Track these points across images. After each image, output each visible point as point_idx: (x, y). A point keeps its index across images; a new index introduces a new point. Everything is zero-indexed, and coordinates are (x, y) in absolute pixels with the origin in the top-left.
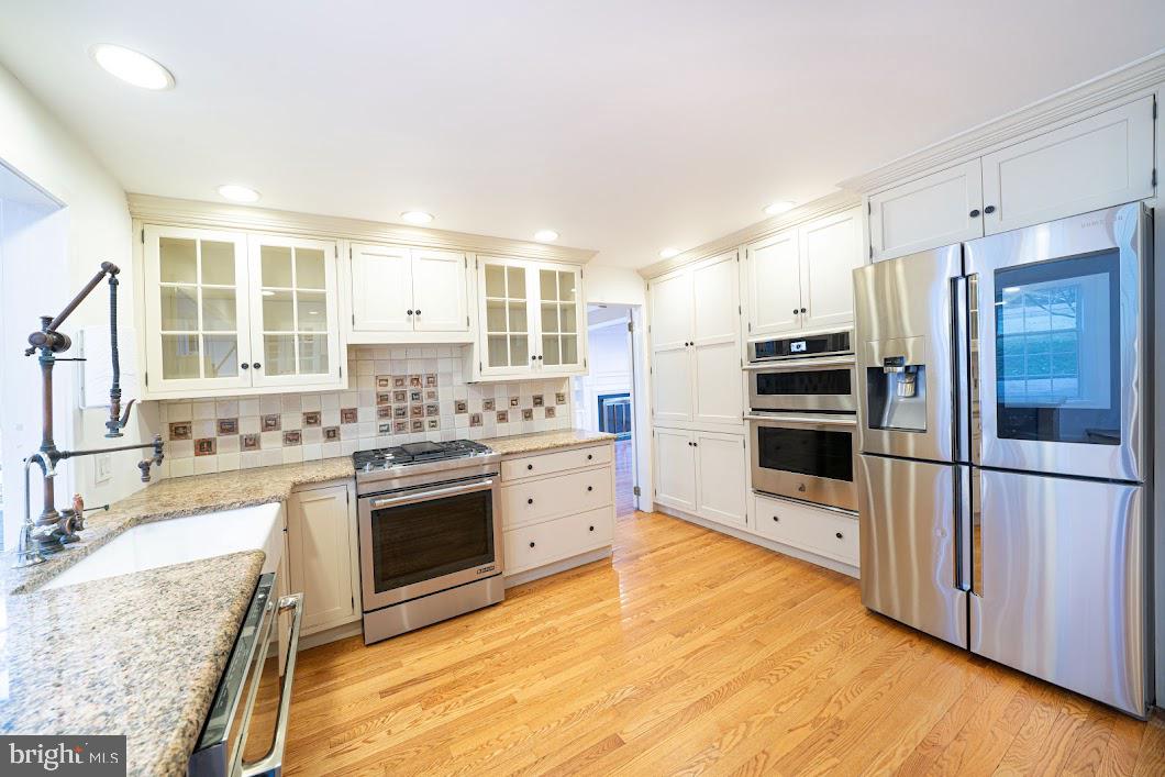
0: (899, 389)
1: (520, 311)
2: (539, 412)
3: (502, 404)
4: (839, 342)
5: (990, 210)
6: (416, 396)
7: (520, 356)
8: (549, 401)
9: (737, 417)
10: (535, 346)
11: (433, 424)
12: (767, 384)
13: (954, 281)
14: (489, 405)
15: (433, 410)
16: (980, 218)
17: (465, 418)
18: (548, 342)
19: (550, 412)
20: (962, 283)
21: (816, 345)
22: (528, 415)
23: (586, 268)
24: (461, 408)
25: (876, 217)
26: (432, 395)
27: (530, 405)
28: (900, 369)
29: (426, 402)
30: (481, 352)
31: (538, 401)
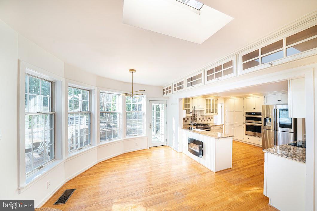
0: (268, 121)
1: (210, 105)
2: (209, 120)
3: (205, 119)
4: (260, 114)
5: (280, 101)
6: (195, 117)
7: (210, 112)
8: (211, 119)
9: (242, 123)
10: (211, 111)
11: (197, 121)
12: (248, 119)
13: (275, 109)
14: (203, 119)
15: (197, 119)
16: (279, 101)
17: (200, 120)
18: (213, 110)
19: (211, 120)
20: (276, 109)
21: (256, 114)
22: (208, 120)
23: (218, 99)
24: (200, 119)
25: (266, 98)
26: (196, 117)
27: (208, 119)
28: (268, 119)
29: (196, 118)
30: (205, 111)
31: (209, 118)
